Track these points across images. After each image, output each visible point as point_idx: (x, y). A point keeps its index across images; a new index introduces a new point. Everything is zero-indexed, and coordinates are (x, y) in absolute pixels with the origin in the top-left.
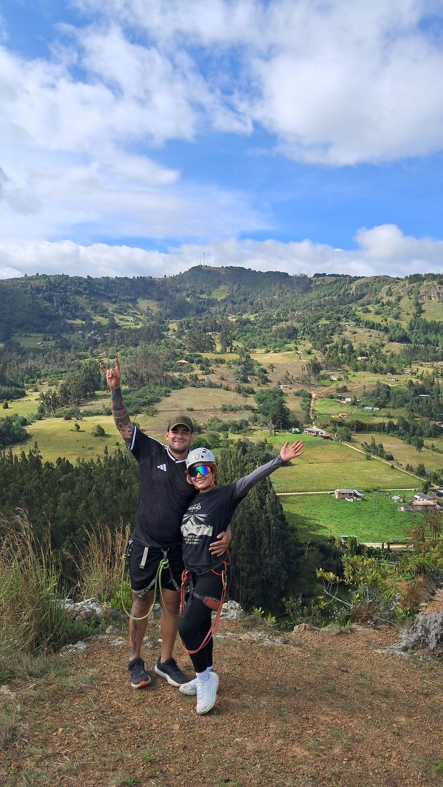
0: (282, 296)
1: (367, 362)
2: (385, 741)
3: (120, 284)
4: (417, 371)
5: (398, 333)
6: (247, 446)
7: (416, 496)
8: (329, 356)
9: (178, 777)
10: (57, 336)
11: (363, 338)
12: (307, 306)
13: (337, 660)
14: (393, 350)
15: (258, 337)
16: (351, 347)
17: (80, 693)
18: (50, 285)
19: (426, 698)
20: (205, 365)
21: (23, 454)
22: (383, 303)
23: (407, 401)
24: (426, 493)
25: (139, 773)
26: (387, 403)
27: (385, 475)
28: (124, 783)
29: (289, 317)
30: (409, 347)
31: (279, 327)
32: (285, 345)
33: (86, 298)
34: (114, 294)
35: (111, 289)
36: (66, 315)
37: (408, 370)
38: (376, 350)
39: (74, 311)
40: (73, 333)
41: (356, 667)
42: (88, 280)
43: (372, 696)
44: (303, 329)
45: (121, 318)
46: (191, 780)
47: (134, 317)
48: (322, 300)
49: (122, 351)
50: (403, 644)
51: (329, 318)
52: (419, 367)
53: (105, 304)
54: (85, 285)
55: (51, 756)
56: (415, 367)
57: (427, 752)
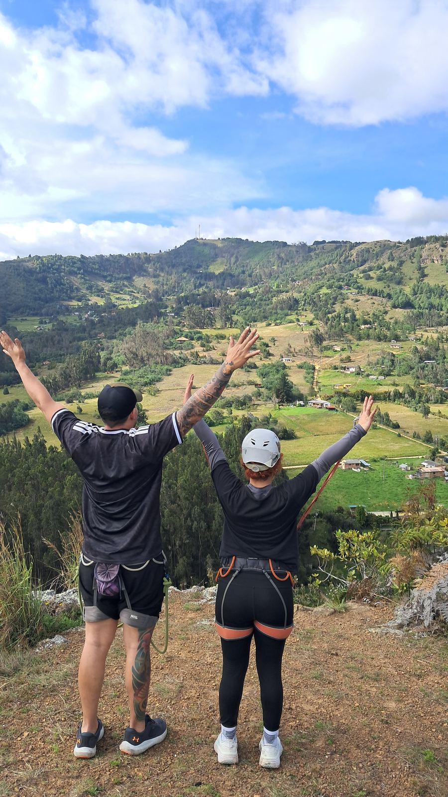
0: (281, 266)
1: (371, 330)
2: (372, 730)
3: (114, 262)
4: (422, 337)
5: (401, 299)
6: (252, 422)
7: (423, 463)
8: (332, 326)
9: (147, 783)
10: (53, 319)
11: (365, 306)
12: (307, 275)
13: (327, 643)
14: (397, 316)
15: (259, 310)
16: (354, 316)
17: (52, 692)
18: (43, 266)
19: (419, 680)
20: (206, 342)
21: (27, 440)
22: (385, 268)
23: (412, 368)
24: (433, 460)
25: (104, 779)
26: (392, 371)
27: (392, 444)
28: (87, 793)
29: (290, 288)
30: (413, 313)
31: (279, 298)
32: (286, 317)
33: (81, 278)
34: (109, 273)
35: (106, 267)
36: (62, 296)
37: (412, 337)
38: (379, 318)
39: (70, 292)
40: (69, 315)
41: (347, 649)
42: (82, 260)
43: (362, 681)
44: (304, 299)
45: (117, 297)
46: (160, 785)
47: (131, 295)
48: (322, 268)
49: (120, 331)
50: (399, 621)
51: (330, 287)
52: (423, 333)
53: (100, 283)
54: (79, 264)
55: (12, 764)
56: (419, 333)
57: (416, 741)
